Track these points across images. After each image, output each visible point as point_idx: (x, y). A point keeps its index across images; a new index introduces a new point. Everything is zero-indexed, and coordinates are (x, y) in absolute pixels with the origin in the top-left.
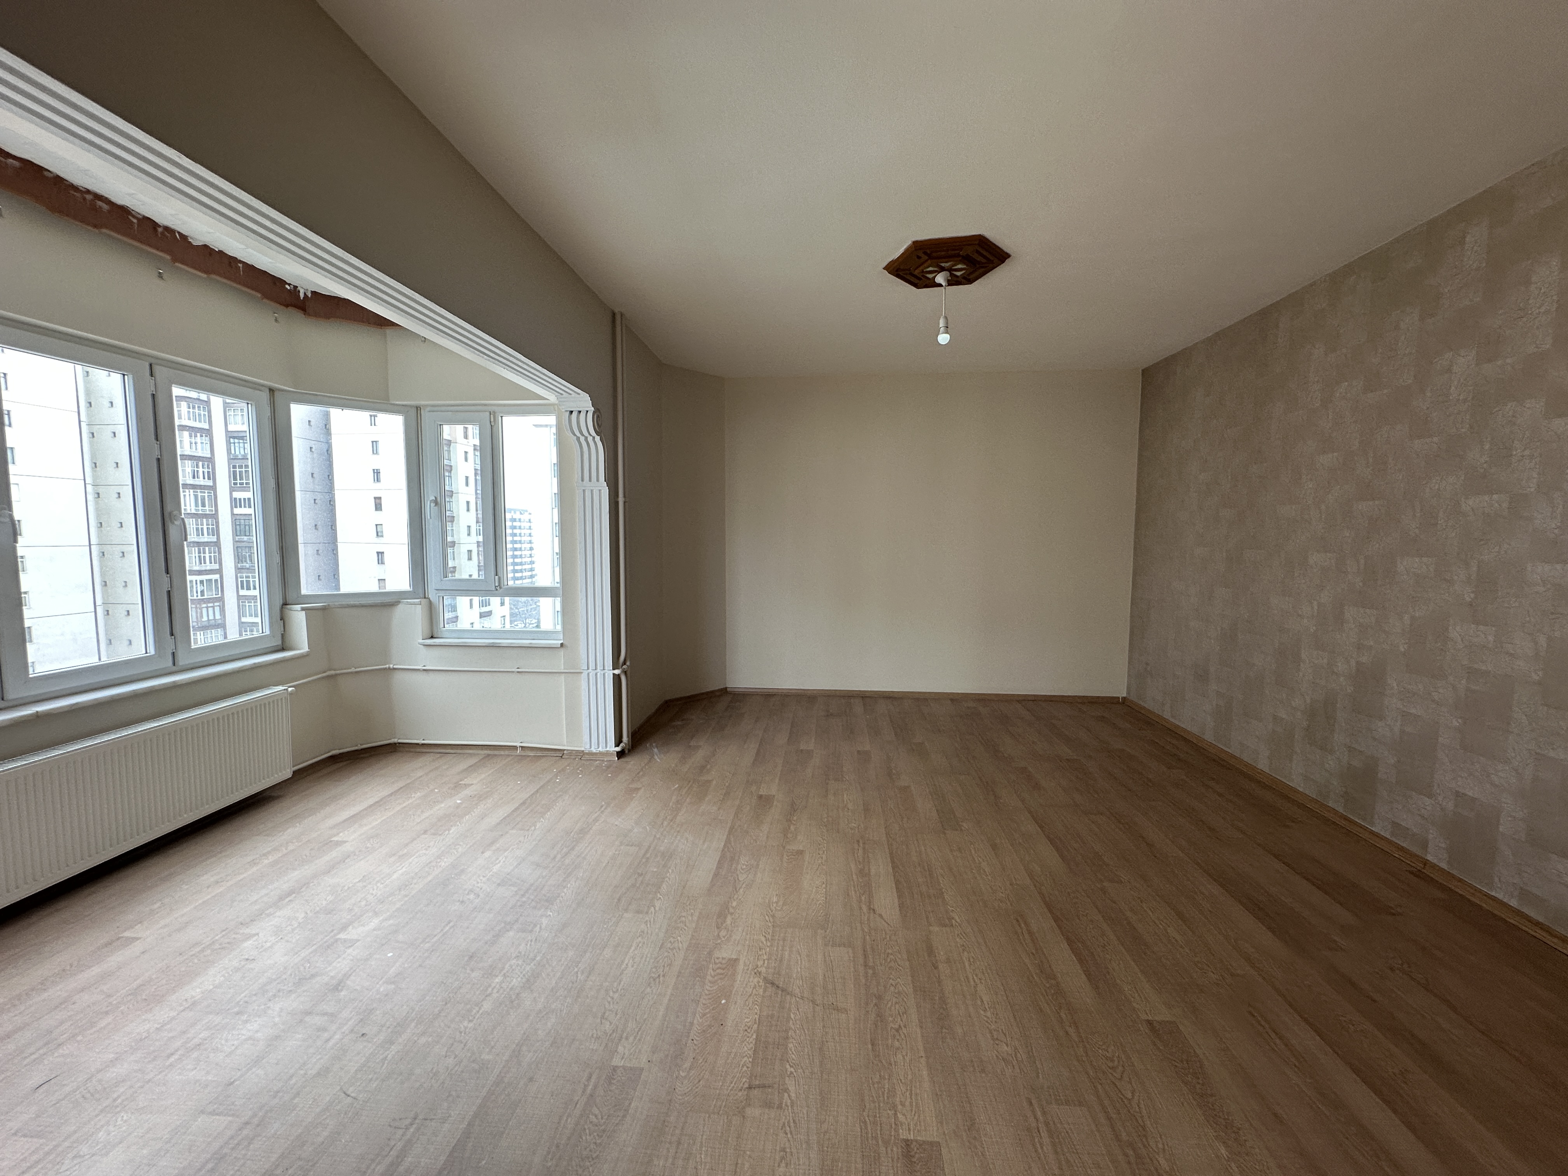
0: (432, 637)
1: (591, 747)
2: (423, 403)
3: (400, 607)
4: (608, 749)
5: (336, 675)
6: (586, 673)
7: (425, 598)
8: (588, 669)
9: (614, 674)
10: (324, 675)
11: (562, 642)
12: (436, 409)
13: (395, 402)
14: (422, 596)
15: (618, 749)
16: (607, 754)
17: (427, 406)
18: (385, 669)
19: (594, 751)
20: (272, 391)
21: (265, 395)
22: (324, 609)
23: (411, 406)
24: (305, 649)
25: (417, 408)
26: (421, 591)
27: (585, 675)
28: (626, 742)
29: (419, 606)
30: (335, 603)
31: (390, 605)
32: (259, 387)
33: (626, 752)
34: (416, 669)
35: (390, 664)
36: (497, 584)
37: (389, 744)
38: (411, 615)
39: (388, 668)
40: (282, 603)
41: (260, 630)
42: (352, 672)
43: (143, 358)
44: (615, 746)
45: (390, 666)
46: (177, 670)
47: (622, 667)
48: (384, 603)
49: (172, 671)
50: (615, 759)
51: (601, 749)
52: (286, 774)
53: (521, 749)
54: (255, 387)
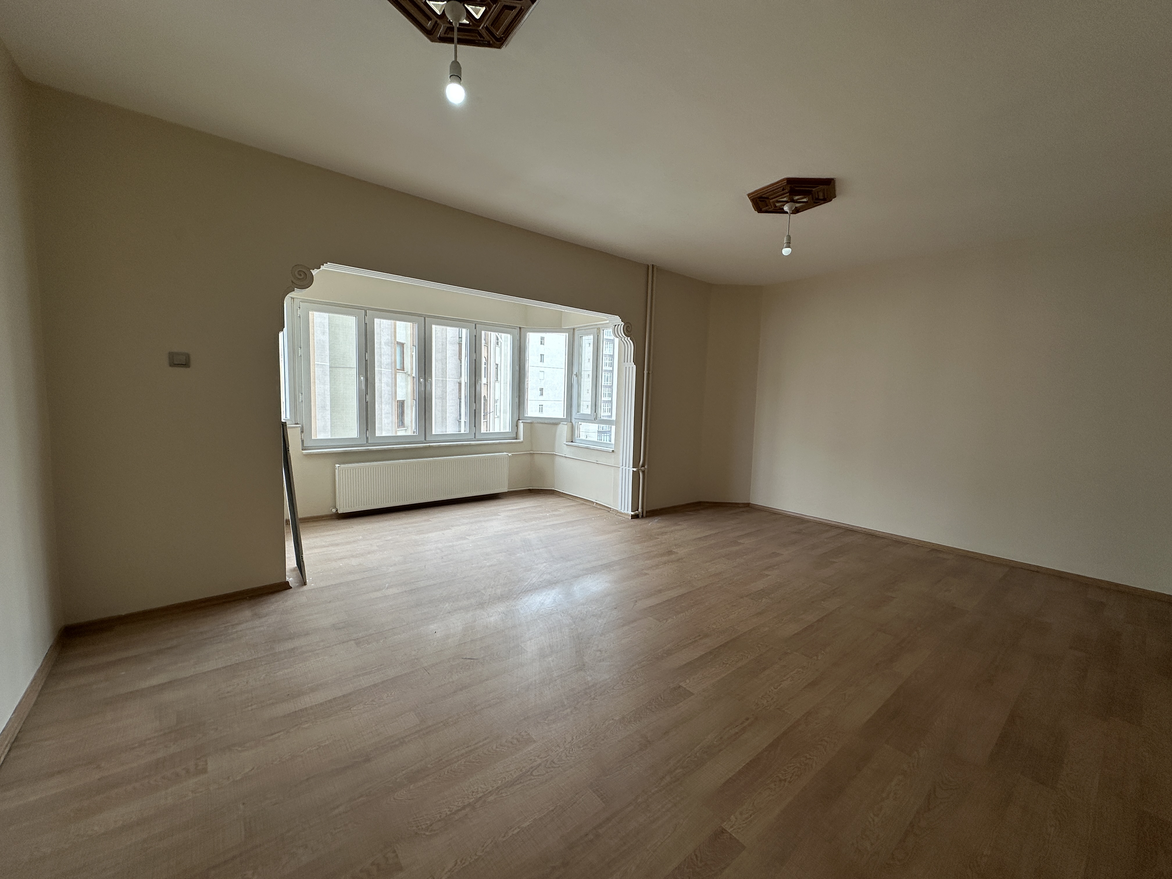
0: (572, 442)
1: (621, 509)
2: (576, 326)
3: (560, 426)
4: (628, 512)
5: (534, 453)
6: (621, 467)
7: (571, 422)
8: (622, 466)
9: (633, 470)
10: (528, 452)
11: (613, 449)
12: (580, 328)
13: (564, 328)
14: (570, 421)
15: (633, 513)
16: (627, 515)
17: (577, 328)
18: (552, 454)
19: (622, 512)
20: (520, 328)
21: (517, 331)
22: (531, 423)
23: (571, 329)
24: (522, 440)
25: (574, 329)
26: (569, 419)
27: (621, 469)
28: (640, 511)
29: (566, 426)
30: (535, 421)
31: (556, 424)
32: (515, 328)
33: (640, 517)
34: (563, 456)
35: (554, 452)
36: (595, 417)
37: (552, 490)
38: (563, 430)
39: (553, 454)
40: (517, 419)
41: (508, 430)
42: (539, 453)
43: (473, 322)
44: (632, 512)
45: (554, 453)
46: (476, 440)
47: (640, 468)
48: (554, 423)
49: (474, 439)
50: (631, 519)
51: (626, 512)
52: (505, 490)
53: (595, 504)
54: (514, 328)
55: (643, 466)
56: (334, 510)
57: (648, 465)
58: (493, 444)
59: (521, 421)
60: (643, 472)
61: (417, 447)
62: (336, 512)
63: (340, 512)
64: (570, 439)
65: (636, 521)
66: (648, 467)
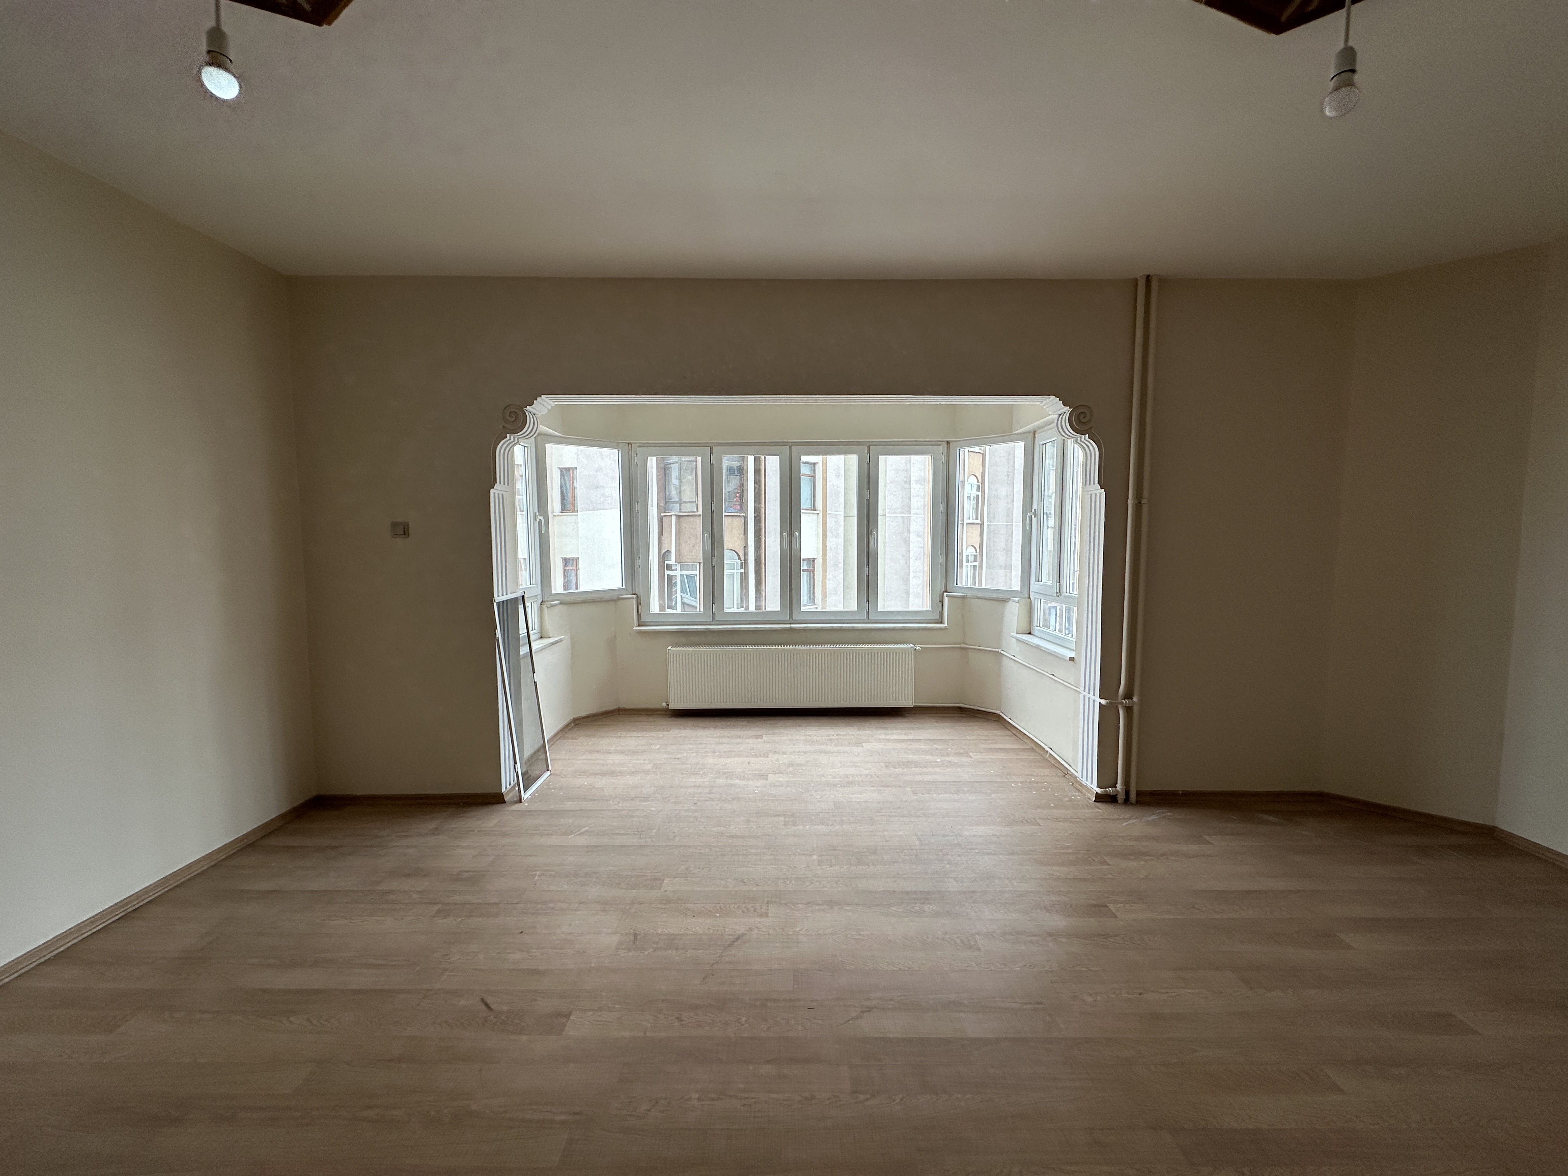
0: (1029, 633)
1: (1082, 777)
2: (1032, 427)
3: (1010, 603)
4: (1092, 786)
5: (967, 648)
6: (1083, 694)
7: (1028, 598)
8: (1084, 690)
9: (1100, 703)
10: (959, 646)
11: (1073, 656)
13: (1018, 432)
14: (1027, 596)
15: (1099, 791)
16: (1089, 790)
17: (1036, 430)
18: (994, 652)
19: (1084, 783)
20: (948, 443)
21: (942, 448)
22: (963, 597)
23: (1028, 432)
24: (946, 625)
25: (1033, 433)
26: (1025, 592)
27: (1082, 696)
28: (1119, 790)
29: (1018, 604)
30: (970, 594)
31: (1005, 601)
32: (939, 443)
33: (1119, 802)
34: (1009, 657)
35: (1000, 648)
36: (1058, 591)
37: (995, 713)
38: (1013, 612)
39: (998, 652)
40: (944, 590)
41: (927, 607)
42: (975, 649)
43: (864, 443)
44: (1097, 787)
45: (1000, 650)
46: (869, 621)
47: (1119, 700)
48: (1001, 599)
49: (866, 621)
50: (1094, 801)
51: (1088, 783)
52: (910, 704)
53: (1048, 754)
54: (937, 444)
55: (1128, 695)
56: (664, 704)
57: (1141, 695)
58: (894, 629)
59: (946, 593)
60: (1129, 710)
61: (773, 629)
62: (667, 707)
63: (671, 707)
64: (1024, 626)
65: (1105, 809)
66: (1141, 701)
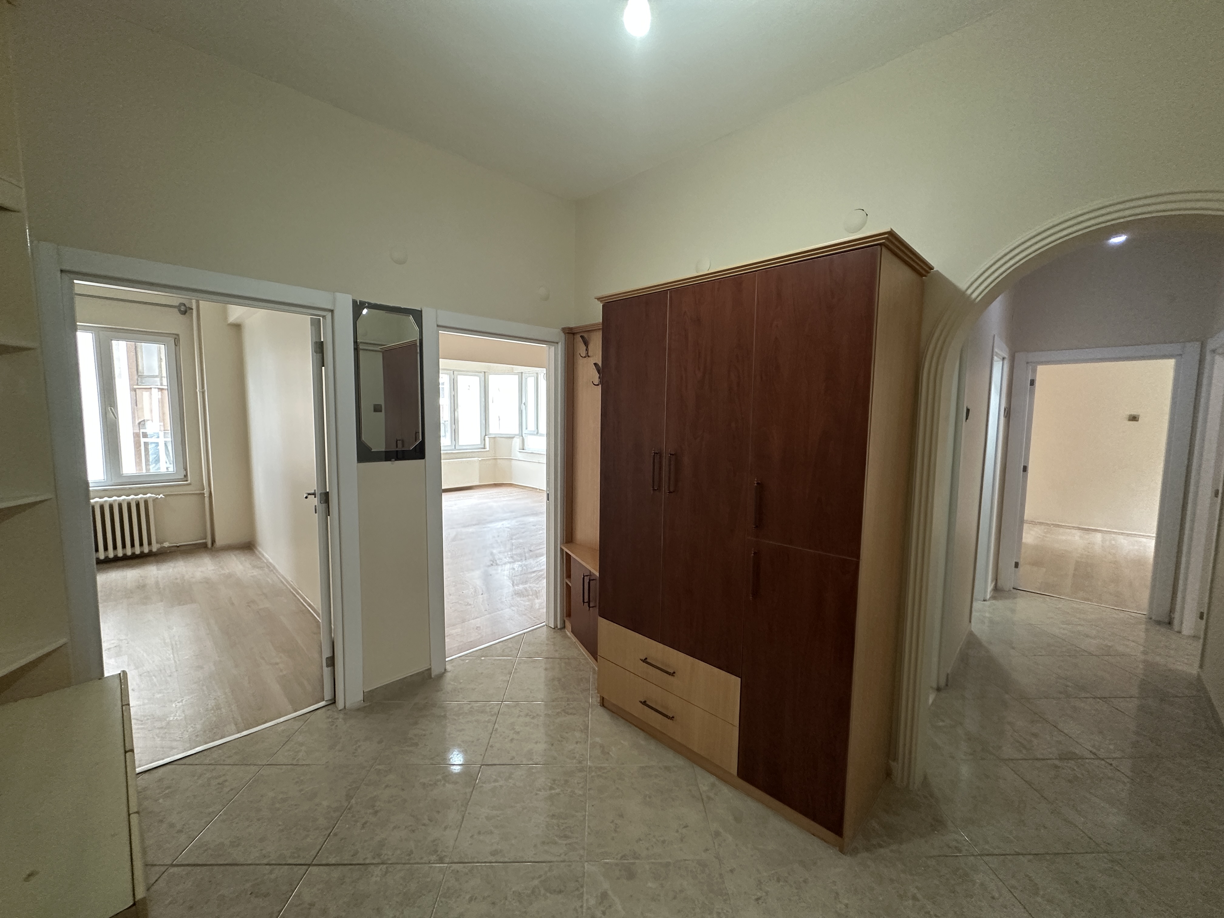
0: (523, 449)
3: (515, 439)
5: (497, 458)
10: (493, 458)
18: (509, 458)
20: (485, 372)
22: (494, 438)
24: (488, 449)
25: (521, 372)
26: (521, 434)
29: (519, 438)
30: (497, 436)
32: (481, 374)
34: (517, 459)
36: (537, 432)
37: (511, 484)
38: (517, 442)
40: (484, 435)
41: (478, 442)
42: (500, 458)
46: (456, 449)
48: (510, 437)
52: (477, 483)
58: (468, 452)
59: (486, 436)
64: (521, 447)
